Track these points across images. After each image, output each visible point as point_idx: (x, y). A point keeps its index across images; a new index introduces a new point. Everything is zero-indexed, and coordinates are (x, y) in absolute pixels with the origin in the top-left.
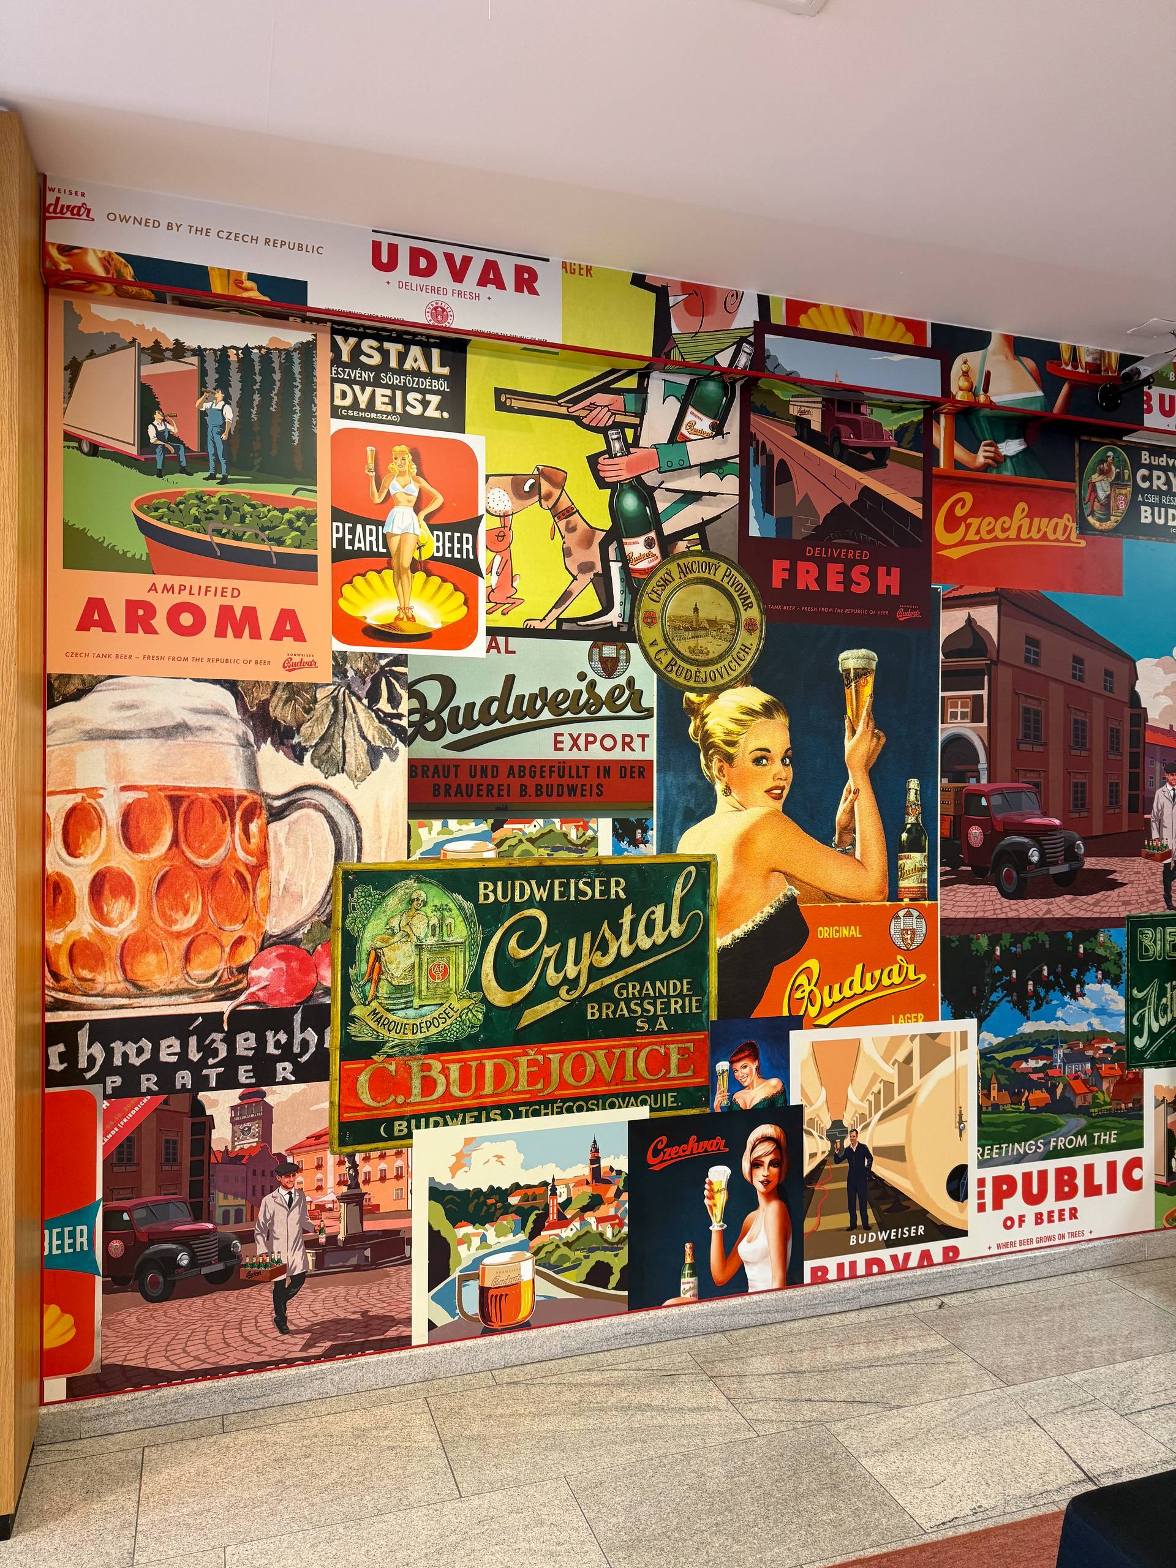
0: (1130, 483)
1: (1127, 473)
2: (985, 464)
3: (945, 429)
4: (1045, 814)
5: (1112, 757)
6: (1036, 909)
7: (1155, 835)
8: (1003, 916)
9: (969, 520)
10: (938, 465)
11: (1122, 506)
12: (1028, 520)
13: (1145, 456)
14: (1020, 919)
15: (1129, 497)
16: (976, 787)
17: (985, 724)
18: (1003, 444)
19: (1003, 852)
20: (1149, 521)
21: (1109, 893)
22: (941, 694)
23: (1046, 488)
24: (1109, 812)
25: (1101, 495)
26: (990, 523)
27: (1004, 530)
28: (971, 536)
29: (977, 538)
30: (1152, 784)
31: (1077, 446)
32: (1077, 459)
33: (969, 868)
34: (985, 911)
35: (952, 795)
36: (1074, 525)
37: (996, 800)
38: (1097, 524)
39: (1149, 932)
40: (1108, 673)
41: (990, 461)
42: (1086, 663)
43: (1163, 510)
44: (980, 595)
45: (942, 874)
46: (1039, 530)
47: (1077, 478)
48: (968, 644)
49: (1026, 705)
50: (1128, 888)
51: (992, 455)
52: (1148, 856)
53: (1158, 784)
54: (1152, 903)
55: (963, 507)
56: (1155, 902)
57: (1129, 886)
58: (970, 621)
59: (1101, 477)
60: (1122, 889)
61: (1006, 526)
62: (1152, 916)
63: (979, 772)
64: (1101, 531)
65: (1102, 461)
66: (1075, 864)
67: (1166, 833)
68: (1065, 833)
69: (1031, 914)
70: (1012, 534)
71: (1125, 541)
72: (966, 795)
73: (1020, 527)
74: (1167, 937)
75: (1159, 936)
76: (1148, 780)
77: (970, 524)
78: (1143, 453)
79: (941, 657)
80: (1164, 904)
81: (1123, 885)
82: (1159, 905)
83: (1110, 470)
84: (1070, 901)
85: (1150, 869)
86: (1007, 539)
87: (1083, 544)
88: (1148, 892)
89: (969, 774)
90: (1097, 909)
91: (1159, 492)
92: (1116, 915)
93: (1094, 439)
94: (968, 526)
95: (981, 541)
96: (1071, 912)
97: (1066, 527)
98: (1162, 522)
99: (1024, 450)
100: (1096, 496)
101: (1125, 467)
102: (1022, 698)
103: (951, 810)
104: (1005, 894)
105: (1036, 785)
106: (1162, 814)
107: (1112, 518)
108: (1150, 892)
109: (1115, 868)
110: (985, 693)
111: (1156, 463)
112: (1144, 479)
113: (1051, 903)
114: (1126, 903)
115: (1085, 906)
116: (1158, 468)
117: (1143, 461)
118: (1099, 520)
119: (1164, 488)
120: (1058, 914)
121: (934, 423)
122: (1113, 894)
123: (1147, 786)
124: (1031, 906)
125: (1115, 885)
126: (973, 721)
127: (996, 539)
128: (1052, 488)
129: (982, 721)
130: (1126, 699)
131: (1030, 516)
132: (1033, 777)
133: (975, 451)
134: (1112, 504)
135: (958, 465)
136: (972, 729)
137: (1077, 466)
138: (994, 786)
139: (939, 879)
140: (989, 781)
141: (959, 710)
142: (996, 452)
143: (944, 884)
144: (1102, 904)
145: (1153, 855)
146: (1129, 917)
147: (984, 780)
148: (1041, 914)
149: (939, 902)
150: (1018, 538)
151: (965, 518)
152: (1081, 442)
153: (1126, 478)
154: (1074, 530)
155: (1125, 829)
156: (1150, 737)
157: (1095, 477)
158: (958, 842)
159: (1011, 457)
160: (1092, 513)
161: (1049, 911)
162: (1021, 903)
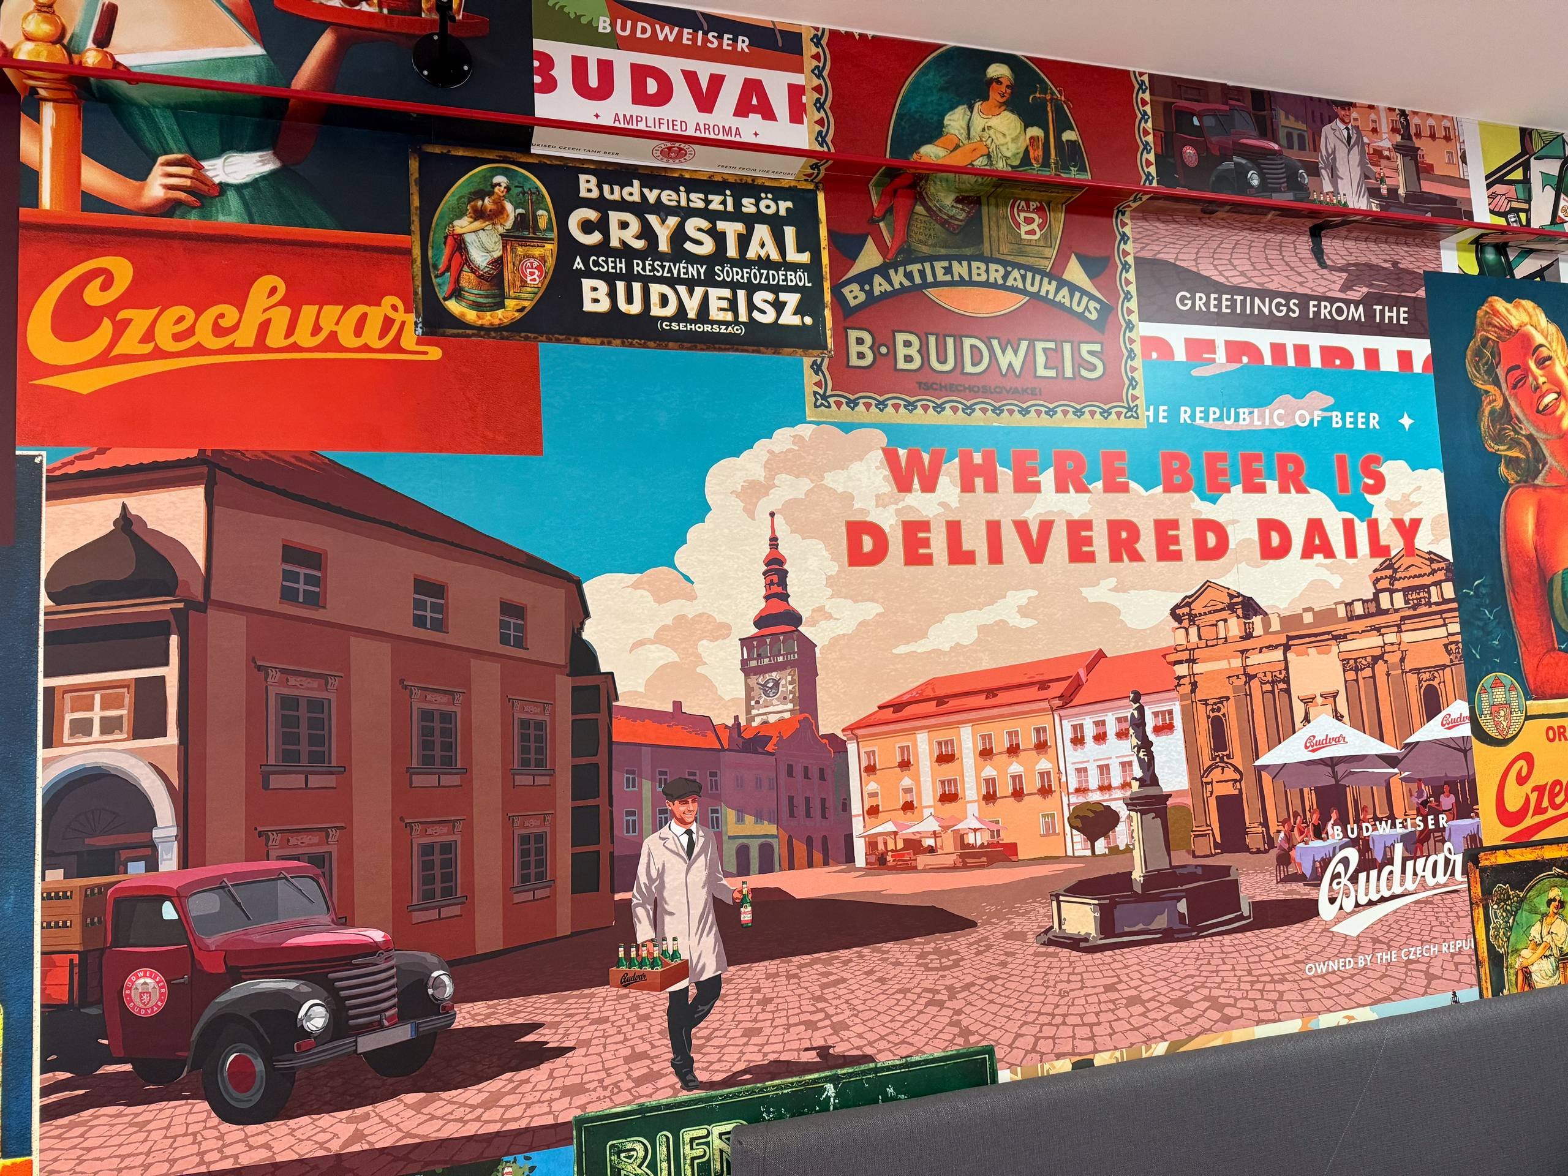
0: (554, 235)
1: (543, 217)
2: (168, 201)
3: (55, 132)
4: (344, 921)
5: (523, 780)
6: (321, 1138)
7: (644, 932)
8: (228, 1165)
9: (123, 315)
10: (34, 200)
11: (535, 280)
12: (286, 312)
13: (587, 186)
14: (276, 1166)
15: (551, 262)
16: (151, 879)
17: (172, 738)
18: (218, 162)
19: (227, 1018)
20: (604, 306)
21: (524, 1074)
22: (42, 683)
23: (336, 246)
24: (518, 898)
25: (480, 258)
26: (181, 319)
27: (219, 331)
28: (129, 344)
29: (148, 348)
30: (632, 826)
31: (414, 165)
32: (414, 190)
33: (128, 1067)
34: (172, 1162)
35: (75, 905)
36: (411, 318)
37: (203, 905)
38: (471, 316)
39: (638, 1146)
40: (512, 610)
41: (182, 195)
42: (452, 592)
43: (637, 287)
44: (155, 466)
45: (45, 1092)
46: (317, 330)
47: (415, 227)
48: (124, 569)
49: (286, 691)
50: (575, 1058)
51: (187, 182)
52: (627, 982)
53: (647, 824)
54: (640, 1081)
55: (105, 287)
56: (652, 1077)
57: (580, 1051)
58: (126, 521)
59: (477, 224)
60: (560, 1061)
61: (224, 323)
62: (642, 1110)
63: (153, 847)
64: (481, 328)
65: (481, 194)
66: (430, 1023)
67: (672, 926)
68: (398, 958)
69: (308, 1150)
70: (245, 337)
71: (542, 346)
72: (118, 902)
73: (264, 327)
74: (686, 1150)
75: (662, 1151)
76: (621, 819)
77: (128, 322)
78: (583, 178)
79: (44, 601)
80: (674, 1079)
81: (561, 1051)
82: (661, 1083)
83: (500, 211)
84: (418, 1107)
85: (635, 1008)
86: (231, 349)
87: (434, 353)
88: (628, 1060)
89: (124, 854)
90: (495, 1113)
91: (626, 252)
92: (549, 1120)
93: (461, 152)
94: (121, 327)
95: (159, 354)
96: (421, 1131)
97: (388, 322)
98: (636, 308)
99: (273, 173)
100: (467, 261)
101: (539, 202)
102: (274, 677)
103: (73, 939)
104: (229, 1114)
105: (318, 861)
106: (662, 887)
107: (507, 302)
108: (635, 1057)
109: (539, 1019)
110: (171, 673)
111: (616, 196)
112: (587, 227)
113: (366, 1117)
114: (569, 1091)
115: (460, 1113)
116: (623, 206)
117: (583, 194)
118: (477, 306)
119: (639, 244)
120: (384, 1139)
121: (24, 120)
122: (538, 1075)
123: (620, 832)
124: (309, 1131)
125: (541, 1054)
126: (136, 735)
127: (199, 350)
128: (348, 247)
129: (164, 734)
130: (560, 656)
131: (294, 301)
132: (309, 844)
133: (142, 174)
134: (508, 275)
135: (91, 202)
136: (131, 752)
137: (416, 201)
138: (196, 874)
139: (37, 1103)
140: (184, 862)
141: (96, 715)
142: (199, 177)
143: (49, 1113)
144: (506, 1101)
145: (642, 977)
146: (580, 1121)
147: (169, 862)
148: (335, 1147)
149: (35, 1157)
150: (260, 345)
151: (111, 310)
152: (425, 158)
153: (542, 223)
154: (409, 327)
155: (564, 928)
156: (621, 732)
157: (462, 225)
158: (94, 1011)
159: (239, 188)
160: (457, 293)
161: (359, 1136)
162: (279, 1128)
